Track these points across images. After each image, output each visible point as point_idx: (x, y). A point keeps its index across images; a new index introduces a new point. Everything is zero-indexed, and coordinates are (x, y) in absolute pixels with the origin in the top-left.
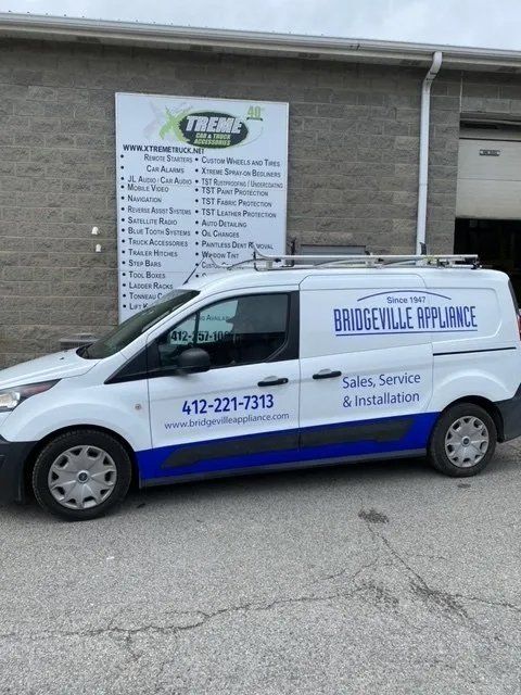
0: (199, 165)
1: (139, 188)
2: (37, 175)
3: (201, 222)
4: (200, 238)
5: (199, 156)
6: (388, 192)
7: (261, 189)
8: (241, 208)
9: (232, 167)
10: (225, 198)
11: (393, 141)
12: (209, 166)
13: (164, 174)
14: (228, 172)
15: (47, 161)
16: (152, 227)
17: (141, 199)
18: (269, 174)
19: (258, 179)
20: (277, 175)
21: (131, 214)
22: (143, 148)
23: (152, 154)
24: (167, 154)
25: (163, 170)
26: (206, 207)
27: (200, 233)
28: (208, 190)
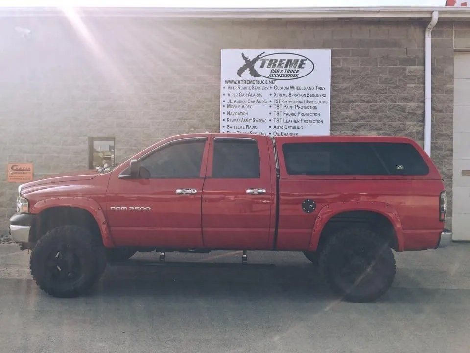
0: (272, 91)
1: (234, 107)
3: (273, 127)
5: (273, 85)
6: (403, 104)
7: (312, 105)
8: (299, 117)
9: (293, 91)
10: (288, 111)
12: (278, 91)
13: (250, 97)
14: (290, 95)
16: (242, 130)
17: (236, 114)
18: (318, 95)
19: (310, 99)
20: (324, 95)
21: (228, 123)
22: (238, 82)
23: (242, 85)
24: (253, 85)
25: (249, 94)
26: (276, 117)
27: (272, 134)
28: (278, 107)
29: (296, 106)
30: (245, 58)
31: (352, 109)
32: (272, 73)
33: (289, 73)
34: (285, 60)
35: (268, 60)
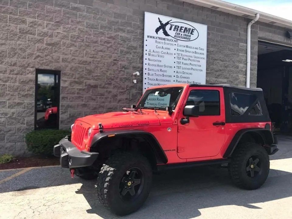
0: (176, 47)
1: (153, 55)
2: (109, 45)
3: (176, 72)
4: (175, 79)
5: (176, 43)
6: (238, 64)
7: (198, 59)
8: (190, 67)
9: (188, 49)
10: (185, 62)
11: (239, 45)
12: (180, 48)
13: (163, 50)
14: (186, 51)
15: (114, 39)
16: (157, 73)
17: (153, 60)
18: (201, 54)
19: (197, 55)
20: (203, 54)
21: (149, 67)
22: (155, 38)
23: (158, 40)
24: (164, 41)
25: (162, 48)
26: (178, 65)
27: (175, 76)
28: (179, 58)
29: (189, 59)
30: (160, 21)
31: (215, 65)
32: (176, 35)
33: (186, 37)
34: (183, 27)
35: (174, 25)
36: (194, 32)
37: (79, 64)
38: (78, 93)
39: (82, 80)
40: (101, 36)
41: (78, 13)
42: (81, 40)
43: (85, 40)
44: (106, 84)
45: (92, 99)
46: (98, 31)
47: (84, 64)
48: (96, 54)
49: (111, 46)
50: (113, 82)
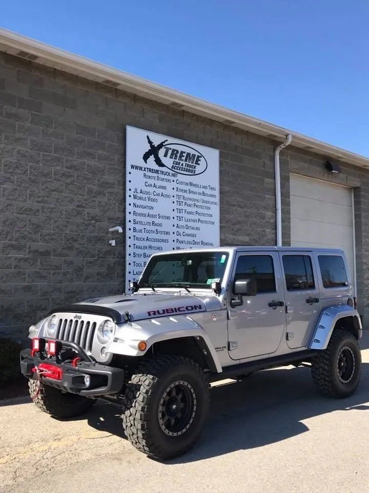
1: (140, 198)
2: (68, 181)
3: (176, 225)
4: (175, 237)
5: (175, 179)
6: (263, 212)
7: (208, 205)
8: (196, 217)
10: (189, 209)
11: (264, 180)
12: (181, 187)
13: (155, 189)
14: (190, 192)
15: (77, 170)
16: (148, 228)
17: (141, 207)
18: (211, 196)
19: (206, 198)
20: (214, 196)
21: (135, 217)
22: (143, 169)
23: (148, 173)
24: (157, 175)
25: (155, 186)
26: (179, 215)
27: (175, 233)
28: (180, 203)
29: (195, 205)
30: (150, 142)
31: (232, 213)
32: (174, 165)
33: (189, 168)
34: (185, 153)
35: (170, 149)
36: (200, 160)
37: (18, 213)
38: (16, 267)
39: (23, 242)
40: (55, 164)
41: (17, 123)
42: (22, 170)
43: (29, 172)
44: (64, 249)
45: (41, 277)
46: (50, 156)
47: (27, 214)
48: (48, 197)
49: (72, 183)
50: (76, 245)
